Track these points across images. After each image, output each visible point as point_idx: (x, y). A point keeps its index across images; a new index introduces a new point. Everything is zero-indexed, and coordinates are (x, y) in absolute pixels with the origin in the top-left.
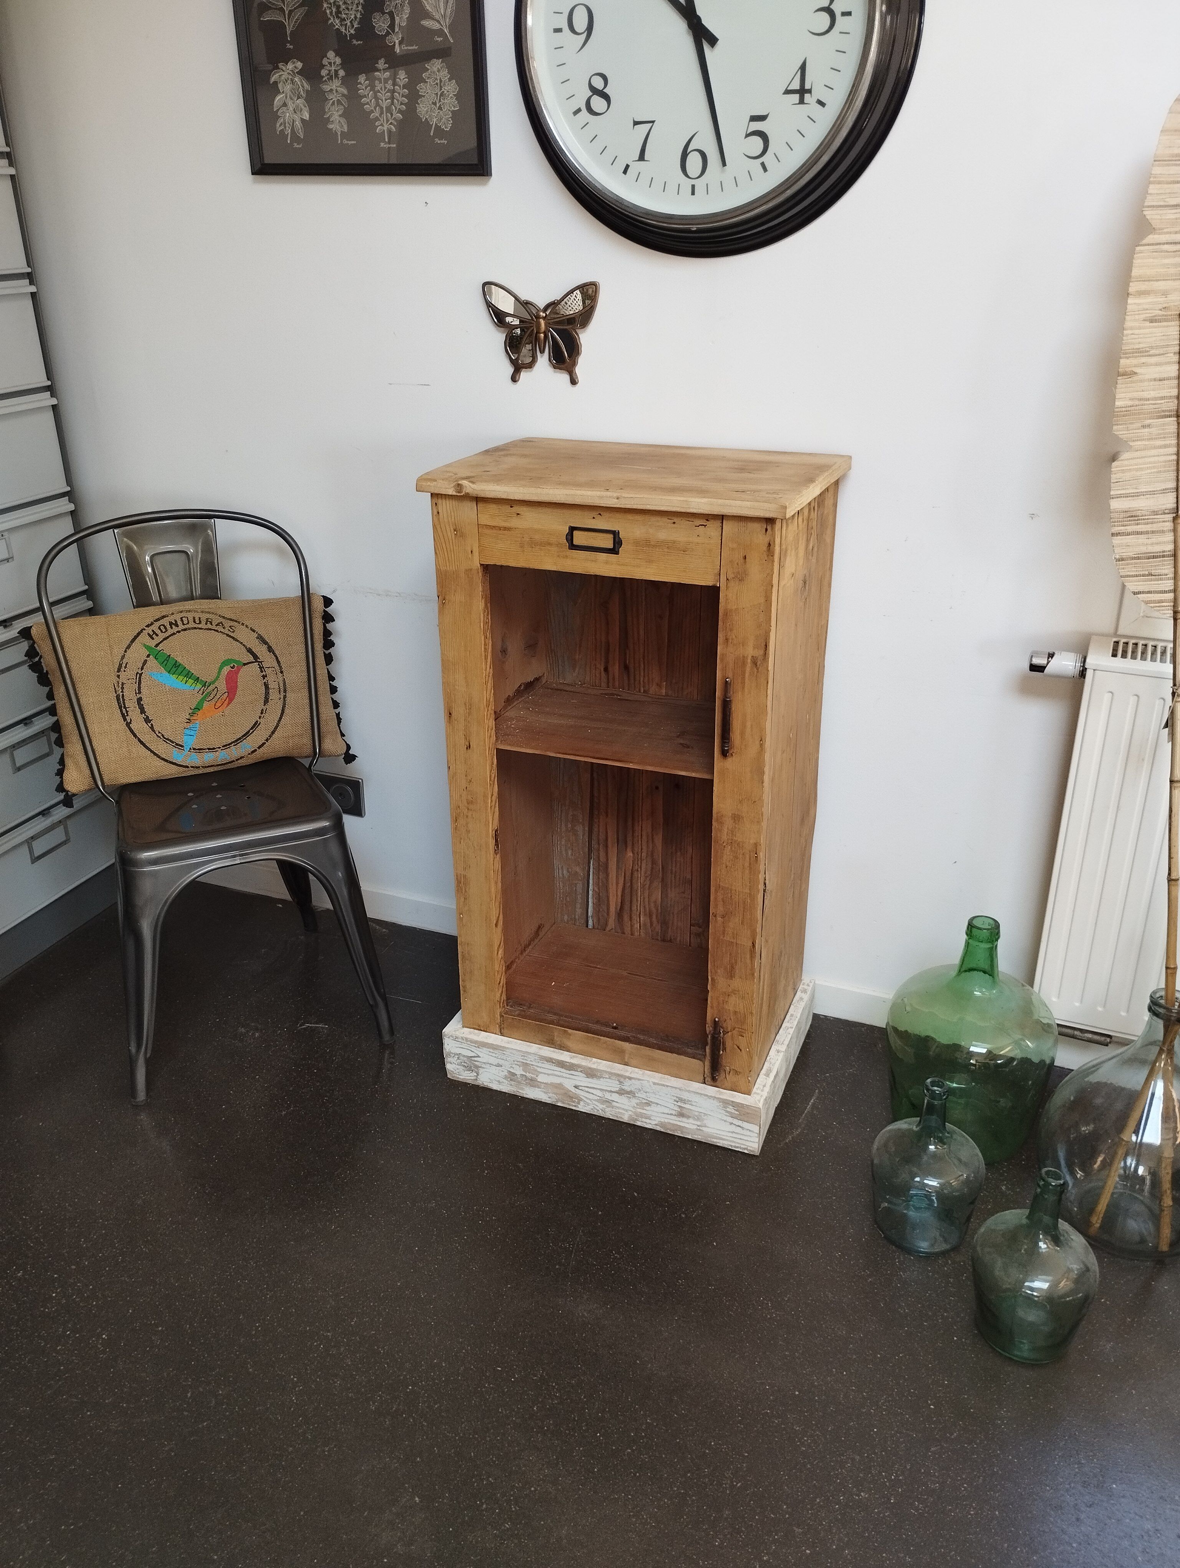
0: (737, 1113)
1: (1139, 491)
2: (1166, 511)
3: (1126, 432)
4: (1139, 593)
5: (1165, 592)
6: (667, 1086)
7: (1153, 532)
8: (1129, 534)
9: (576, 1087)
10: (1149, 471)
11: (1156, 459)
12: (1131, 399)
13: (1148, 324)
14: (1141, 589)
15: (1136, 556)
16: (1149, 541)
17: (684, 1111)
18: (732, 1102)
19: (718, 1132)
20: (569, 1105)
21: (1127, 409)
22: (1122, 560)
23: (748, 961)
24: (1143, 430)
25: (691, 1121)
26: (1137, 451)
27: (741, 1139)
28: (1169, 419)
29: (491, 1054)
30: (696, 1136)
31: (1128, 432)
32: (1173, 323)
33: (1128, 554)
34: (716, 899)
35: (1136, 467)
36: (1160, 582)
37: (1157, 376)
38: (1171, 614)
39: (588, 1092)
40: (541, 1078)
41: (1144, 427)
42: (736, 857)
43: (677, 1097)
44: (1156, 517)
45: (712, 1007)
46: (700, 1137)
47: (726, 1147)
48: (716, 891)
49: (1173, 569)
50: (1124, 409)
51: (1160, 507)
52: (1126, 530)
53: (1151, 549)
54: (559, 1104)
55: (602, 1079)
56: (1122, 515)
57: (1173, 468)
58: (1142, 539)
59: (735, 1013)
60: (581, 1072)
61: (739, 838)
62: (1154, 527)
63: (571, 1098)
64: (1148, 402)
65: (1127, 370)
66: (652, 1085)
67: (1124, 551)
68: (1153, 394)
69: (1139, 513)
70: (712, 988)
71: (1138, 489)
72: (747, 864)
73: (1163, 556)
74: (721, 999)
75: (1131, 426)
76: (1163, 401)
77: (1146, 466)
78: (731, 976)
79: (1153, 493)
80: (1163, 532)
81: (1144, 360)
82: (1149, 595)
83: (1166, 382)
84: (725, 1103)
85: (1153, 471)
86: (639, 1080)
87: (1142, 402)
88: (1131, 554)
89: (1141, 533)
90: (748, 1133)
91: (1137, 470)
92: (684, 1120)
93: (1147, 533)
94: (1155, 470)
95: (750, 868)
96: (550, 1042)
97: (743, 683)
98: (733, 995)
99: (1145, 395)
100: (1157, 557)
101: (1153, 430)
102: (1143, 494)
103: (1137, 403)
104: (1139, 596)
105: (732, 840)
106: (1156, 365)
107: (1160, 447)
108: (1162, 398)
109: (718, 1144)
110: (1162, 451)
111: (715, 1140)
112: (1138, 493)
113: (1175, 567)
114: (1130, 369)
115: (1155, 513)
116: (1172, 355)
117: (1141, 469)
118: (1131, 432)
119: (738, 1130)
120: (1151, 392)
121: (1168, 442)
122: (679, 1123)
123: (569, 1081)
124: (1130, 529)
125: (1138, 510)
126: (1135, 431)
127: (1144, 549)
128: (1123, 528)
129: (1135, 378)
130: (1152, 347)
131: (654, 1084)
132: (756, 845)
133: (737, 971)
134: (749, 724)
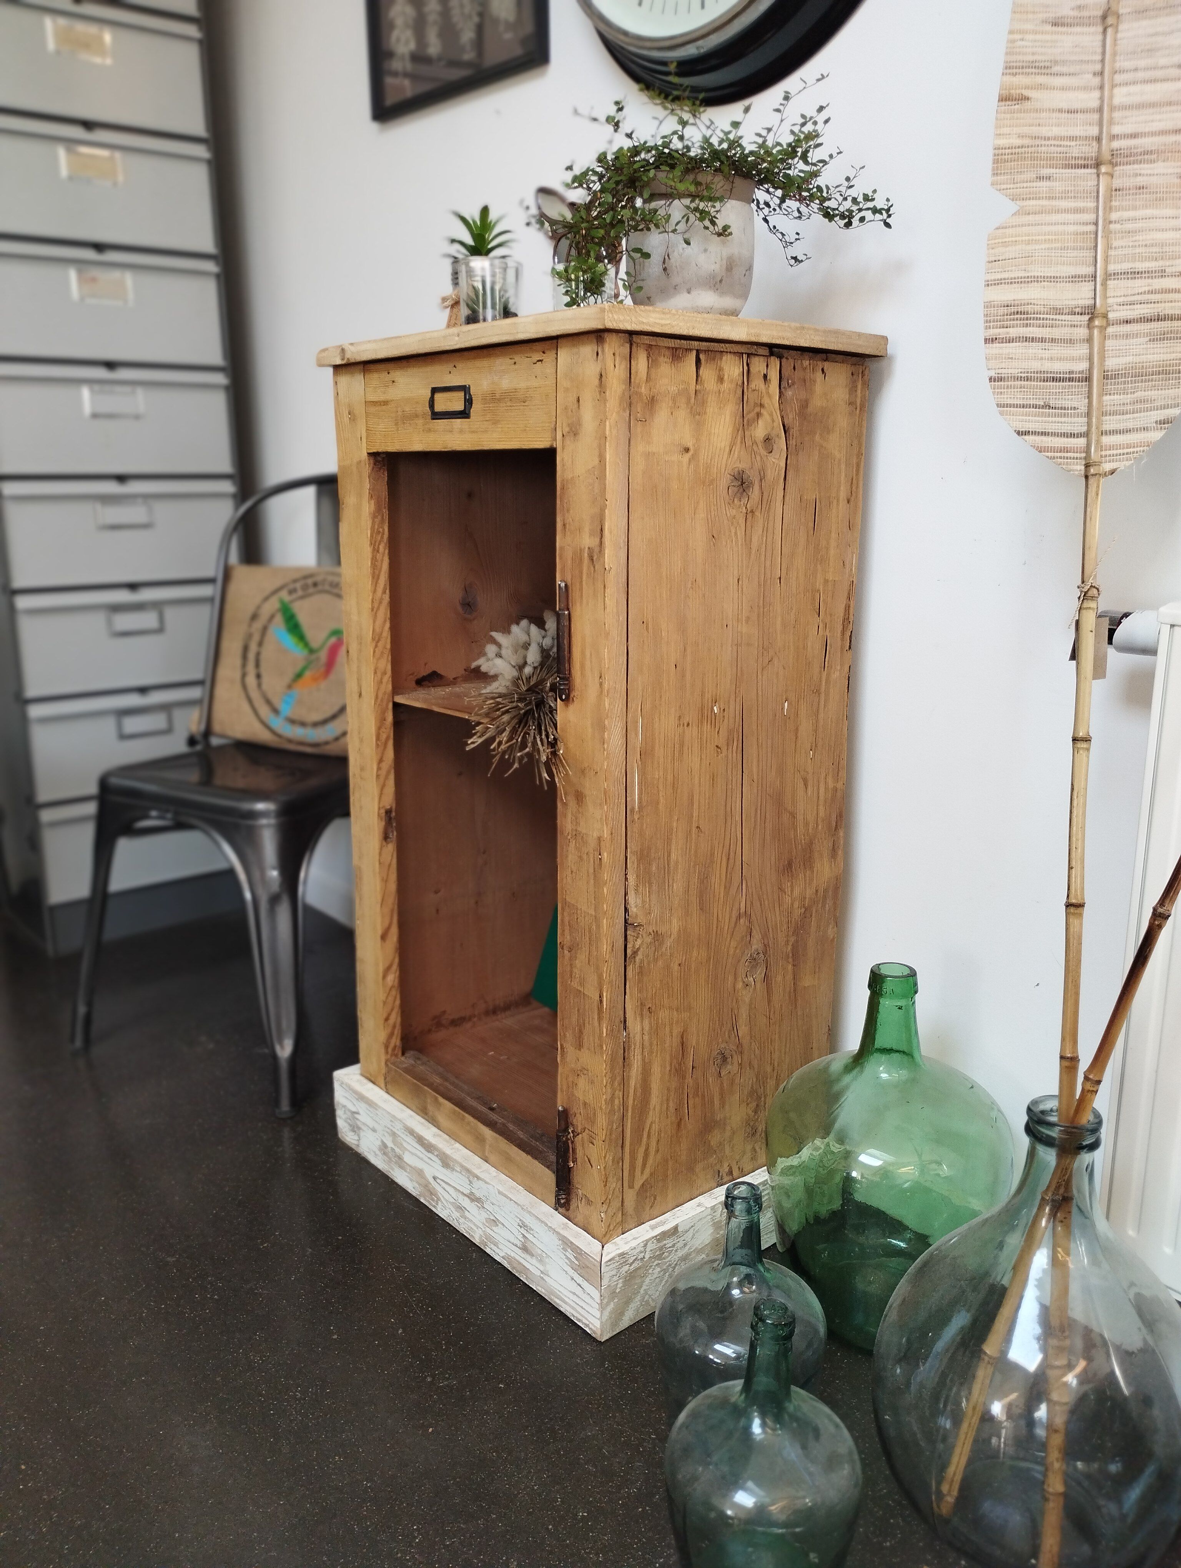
0: (576, 1262)
1: (1029, 274)
2: (1077, 310)
3: (1012, 186)
4: (1027, 433)
5: (1072, 435)
6: (511, 1200)
7: (1053, 340)
8: (1010, 340)
9: (435, 1178)
10: (1047, 246)
11: (1060, 228)
12: (1020, 136)
13: (1049, 28)
14: (1031, 427)
15: (1023, 375)
16: (1047, 354)
17: (529, 1245)
18: (571, 1243)
19: (561, 1289)
20: (429, 1202)
21: (1014, 151)
22: (1000, 379)
23: (596, 1023)
24: (1041, 184)
25: (534, 1261)
26: (1029, 214)
27: (582, 1307)
28: (1083, 171)
29: (368, 1112)
30: (540, 1289)
31: (1015, 186)
32: (1092, 29)
33: (1010, 371)
34: (562, 921)
35: (1027, 238)
36: (1063, 419)
37: (1064, 105)
38: (1080, 470)
39: (444, 1189)
40: (408, 1158)
41: (1040, 178)
42: (580, 857)
43: (520, 1220)
44: (1057, 317)
45: (562, 1091)
46: (543, 1291)
47: (569, 1315)
48: (563, 909)
49: (1087, 400)
50: (1007, 151)
51: (1067, 302)
52: (1008, 333)
53: (1048, 366)
54: (422, 1200)
55: (454, 1172)
56: (1002, 311)
57: (1089, 244)
58: (1034, 349)
59: (585, 1104)
60: (437, 1156)
61: (582, 829)
62: (1056, 333)
63: (431, 1194)
64: (1047, 143)
65: (1013, 92)
66: (497, 1193)
67: (1003, 365)
68: (1056, 131)
69: (1029, 308)
70: (561, 1061)
71: (1028, 271)
72: (591, 870)
73: (1071, 380)
74: (570, 1079)
75: (1019, 177)
76: (1073, 143)
77: (1043, 238)
78: (580, 1046)
79: (1054, 279)
80: (1071, 341)
81: (1041, 79)
82: (1044, 438)
83: (1079, 115)
84: (567, 1244)
85: (1054, 245)
86: (486, 1183)
87: (1038, 142)
88: (1015, 372)
89: (1033, 340)
90: (588, 1299)
91: (1028, 243)
92: (528, 1257)
93: (1042, 340)
94: (1059, 245)
95: (595, 876)
96: (423, 1112)
97: (581, 589)
98: (582, 1076)
99: (1045, 131)
100: (1060, 380)
101: (1058, 186)
102: (1037, 280)
103: (1026, 142)
104: (1026, 437)
105: (576, 830)
106: (1063, 89)
107: (1067, 211)
108: (1072, 138)
109: (562, 1309)
110: (1071, 217)
111: (558, 1301)
112: (1028, 277)
113: (1088, 397)
114: (1018, 92)
115: (1058, 311)
116: (1090, 76)
117: (1037, 242)
118: (1018, 185)
119: (578, 1291)
120: (1054, 128)
121: (1080, 204)
122: (522, 1261)
123: (432, 1169)
124: (1013, 332)
125: (1028, 304)
126: (1025, 185)
127: (1036, 365)
128: (1002, 330)
129: (1027, 105)
130: (1056, 62)
131: (500, 1193)
132: (599, 839)
133: (585, 1037)
134: (588, 654)
